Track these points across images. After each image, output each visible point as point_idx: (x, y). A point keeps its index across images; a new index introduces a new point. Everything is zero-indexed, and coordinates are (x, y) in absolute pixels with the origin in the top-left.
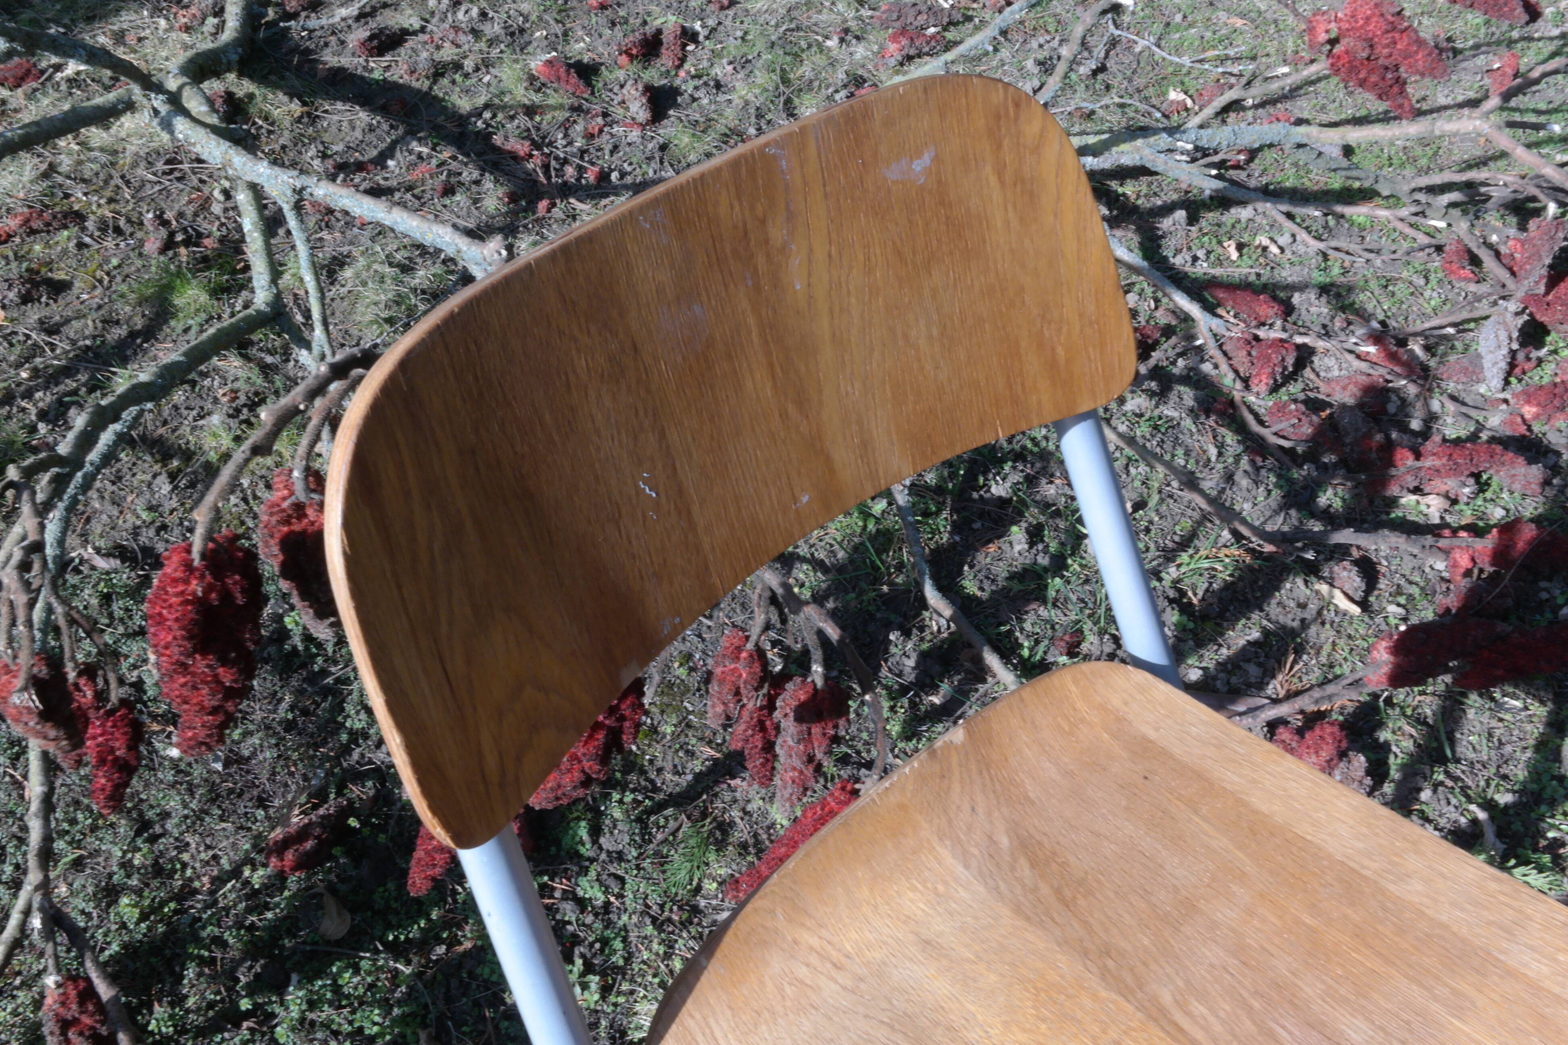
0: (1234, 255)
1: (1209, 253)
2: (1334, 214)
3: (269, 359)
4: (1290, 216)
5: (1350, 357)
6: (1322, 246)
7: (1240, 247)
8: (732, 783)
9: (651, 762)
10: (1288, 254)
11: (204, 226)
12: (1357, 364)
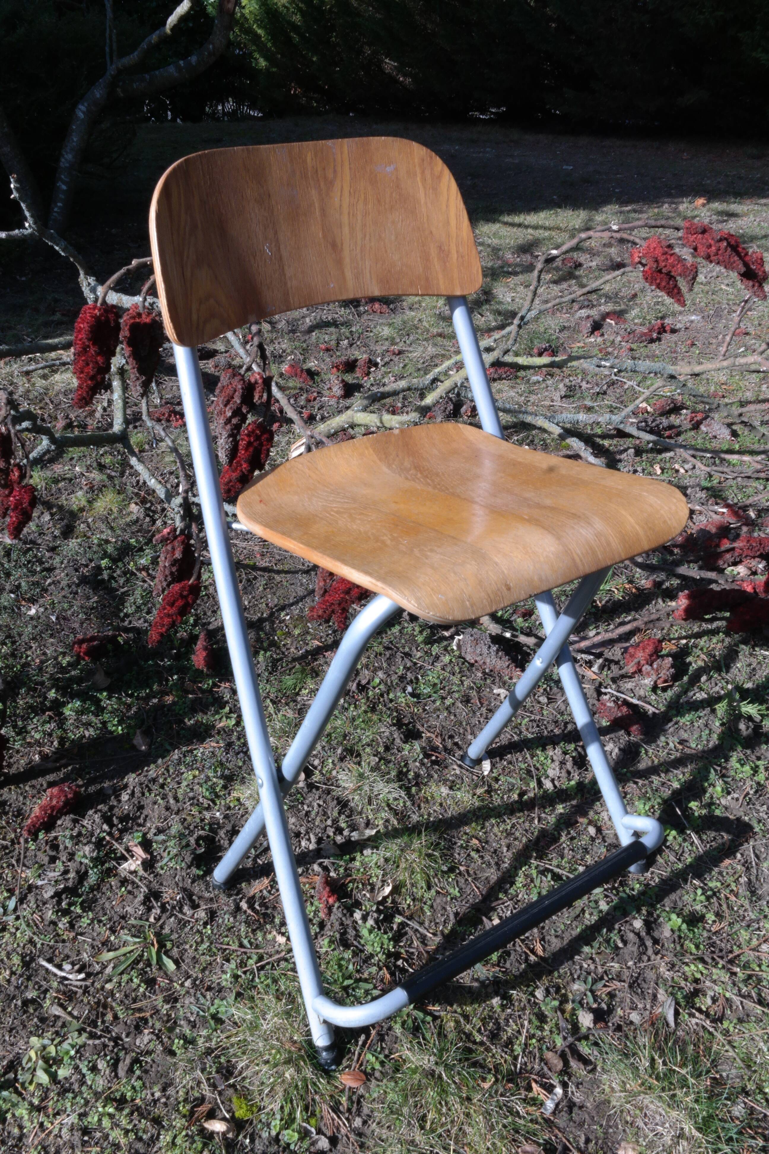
0: (659, 472)
1: (643, 470)
2: (720, 458)
3: (113, 474)
4: (694, 456)
5: (712, 514)
6: (708, 469)
7: (663, 469)
8: (326, 654)
9: (284, 645)
10: (690, 473)
11: (89, 421)
12: (715, 516)
